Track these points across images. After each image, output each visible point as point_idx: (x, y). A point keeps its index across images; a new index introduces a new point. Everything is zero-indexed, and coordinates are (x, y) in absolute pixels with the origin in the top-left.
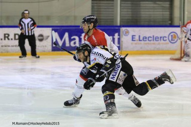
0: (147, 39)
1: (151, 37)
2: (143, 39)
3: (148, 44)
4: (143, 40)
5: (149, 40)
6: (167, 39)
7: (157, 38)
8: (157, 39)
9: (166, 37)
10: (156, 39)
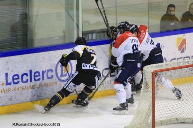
0: (20, 80)
1: (26, 74)
2: (13, 79)
3: (23, 88)
4: (12, 83)
5: (23, 82)
6: (54, 74)
7: (37, 74)
8: (37, 76)
9: (52, 71)
10: (35, 76)
